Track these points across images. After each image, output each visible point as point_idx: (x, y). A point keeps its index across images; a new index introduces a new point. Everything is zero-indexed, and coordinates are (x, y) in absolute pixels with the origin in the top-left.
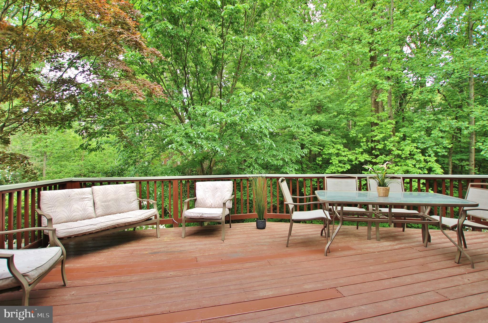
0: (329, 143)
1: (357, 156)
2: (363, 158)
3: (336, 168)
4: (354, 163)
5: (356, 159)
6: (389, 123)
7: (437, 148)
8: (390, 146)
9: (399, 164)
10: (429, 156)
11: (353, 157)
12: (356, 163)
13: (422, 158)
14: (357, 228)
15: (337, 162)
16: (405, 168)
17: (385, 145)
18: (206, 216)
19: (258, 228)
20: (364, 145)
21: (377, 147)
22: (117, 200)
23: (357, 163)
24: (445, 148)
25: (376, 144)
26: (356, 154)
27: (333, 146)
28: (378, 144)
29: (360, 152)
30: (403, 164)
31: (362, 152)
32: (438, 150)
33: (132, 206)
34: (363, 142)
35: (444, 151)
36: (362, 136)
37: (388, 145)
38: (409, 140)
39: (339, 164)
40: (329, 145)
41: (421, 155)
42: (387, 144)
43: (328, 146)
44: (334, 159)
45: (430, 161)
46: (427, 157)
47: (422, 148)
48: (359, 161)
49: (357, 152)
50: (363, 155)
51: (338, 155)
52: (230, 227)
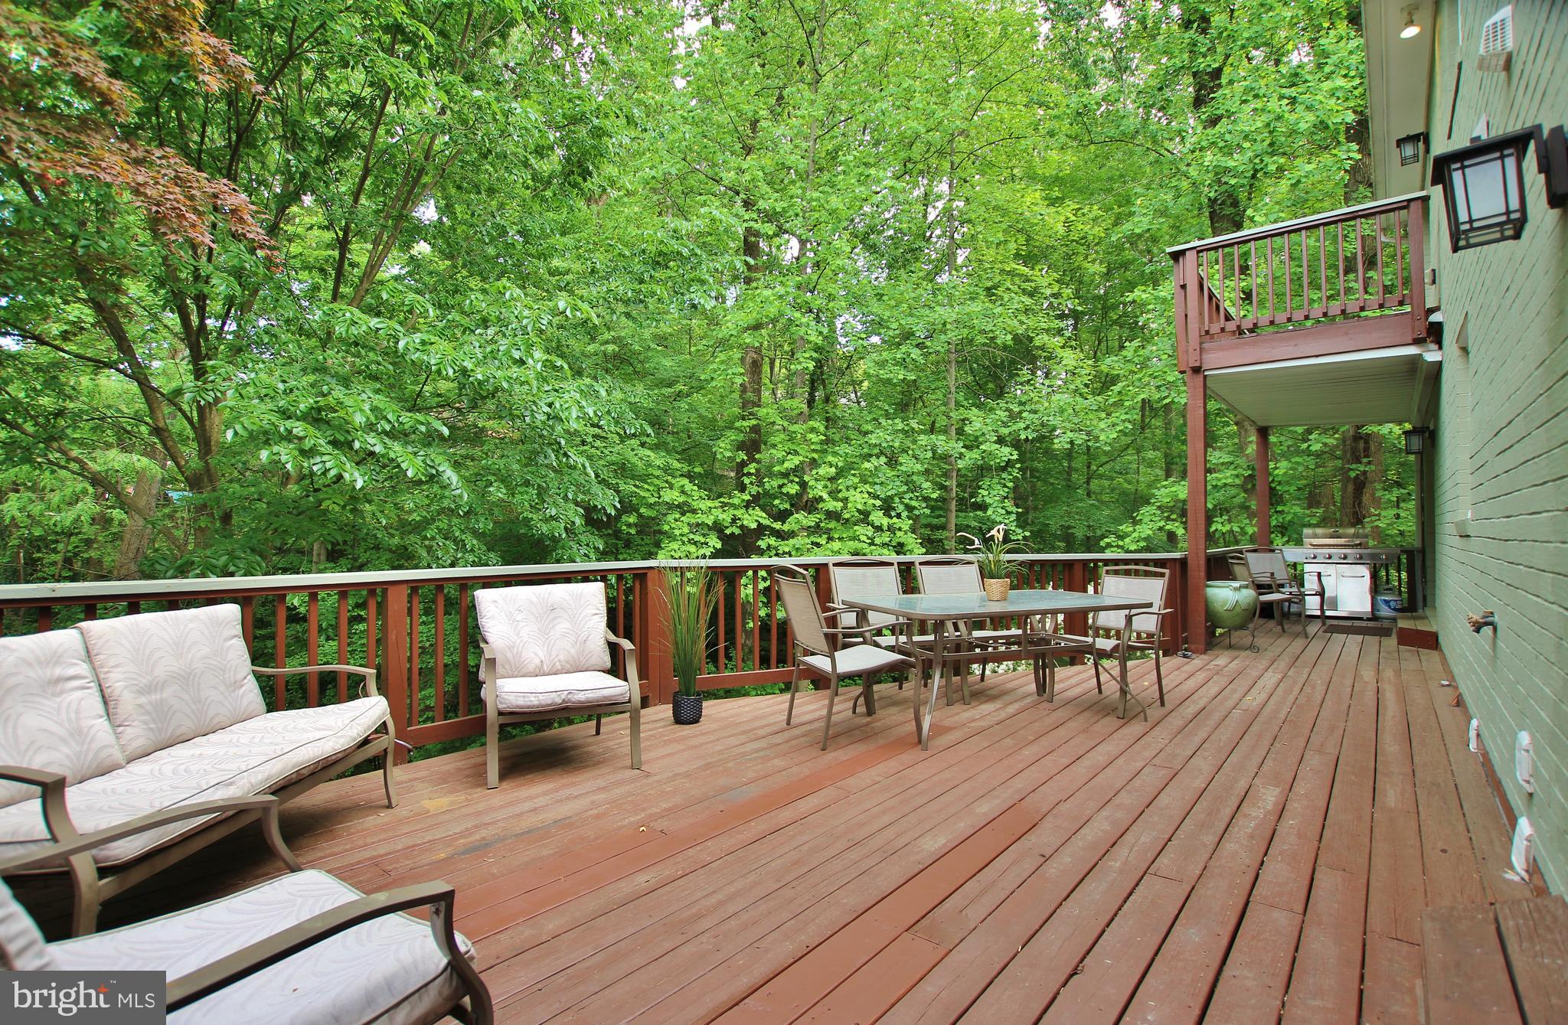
0: (657, 473)
1: (736, 512)
2: (753, 518)
3: (684, 548)
4: (728, 532)
5: (734, 520)
6: (813, 430)
7: (911, 499)
8: (818, 490)
9: (836, 536)
10: (899, 516)
11: (725, 517)
12: (733, 533)
13: (885, 521)
14: (901, 688)
15: (686, 530)
16: (853, 545)
17: (803, 485)
18: (582, 697)
19: (679, 720)
20: (751, 483)
21: (784, 490)
22: (186, 679)
23: (737, 531)
24: (926, 499)
25: (781, 482)
26: (735, 507)
27: (667, 482)
28: (786, 481)
29: (743, 500)
30: (844, 536)
31: (748, 501)
32: (914, 503)
33: (245, 702)
34: (749, 474)
35: (924, 505)
36: (745, 458)
37: (811, 487)
38: (854, 475)
39: (691, 536)
40: (657, 477)
41: (881, 513)
42: (810, 484)
43: (656, 481)
44: (676, 520)
45: (900, 529)
46: (895, 520)
47: (883, 496)
48: (742, 527)
49: (736, 501)
50: (750, 511)
51: (684, 509)
52: (598, 733)
